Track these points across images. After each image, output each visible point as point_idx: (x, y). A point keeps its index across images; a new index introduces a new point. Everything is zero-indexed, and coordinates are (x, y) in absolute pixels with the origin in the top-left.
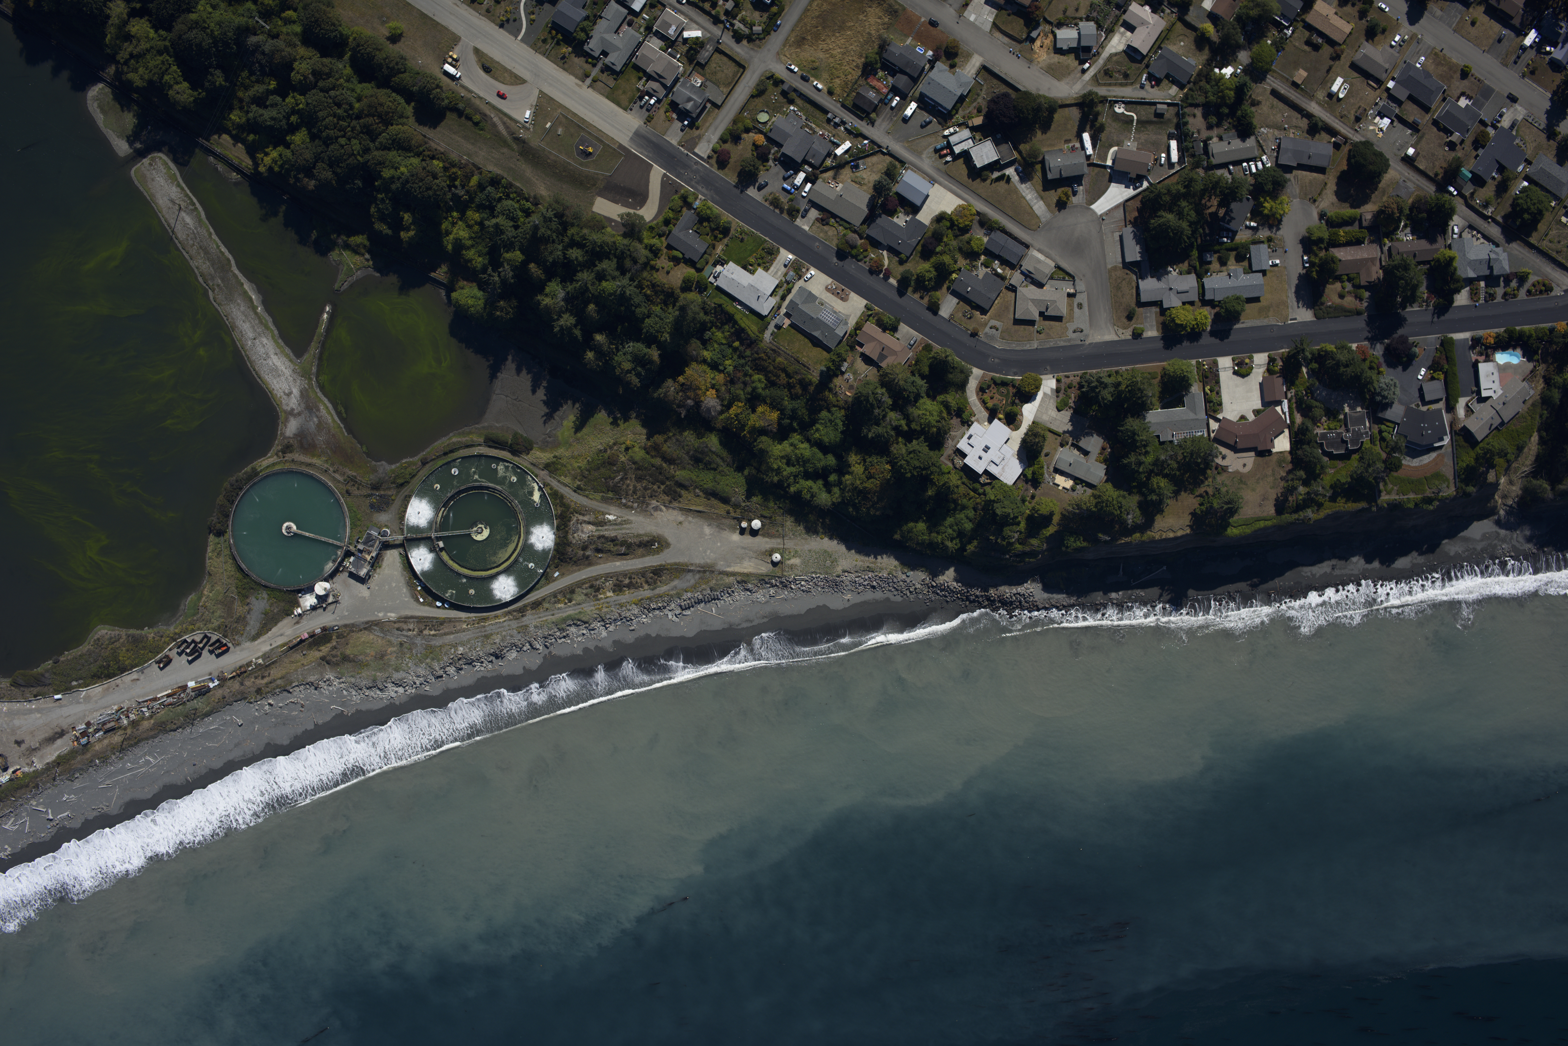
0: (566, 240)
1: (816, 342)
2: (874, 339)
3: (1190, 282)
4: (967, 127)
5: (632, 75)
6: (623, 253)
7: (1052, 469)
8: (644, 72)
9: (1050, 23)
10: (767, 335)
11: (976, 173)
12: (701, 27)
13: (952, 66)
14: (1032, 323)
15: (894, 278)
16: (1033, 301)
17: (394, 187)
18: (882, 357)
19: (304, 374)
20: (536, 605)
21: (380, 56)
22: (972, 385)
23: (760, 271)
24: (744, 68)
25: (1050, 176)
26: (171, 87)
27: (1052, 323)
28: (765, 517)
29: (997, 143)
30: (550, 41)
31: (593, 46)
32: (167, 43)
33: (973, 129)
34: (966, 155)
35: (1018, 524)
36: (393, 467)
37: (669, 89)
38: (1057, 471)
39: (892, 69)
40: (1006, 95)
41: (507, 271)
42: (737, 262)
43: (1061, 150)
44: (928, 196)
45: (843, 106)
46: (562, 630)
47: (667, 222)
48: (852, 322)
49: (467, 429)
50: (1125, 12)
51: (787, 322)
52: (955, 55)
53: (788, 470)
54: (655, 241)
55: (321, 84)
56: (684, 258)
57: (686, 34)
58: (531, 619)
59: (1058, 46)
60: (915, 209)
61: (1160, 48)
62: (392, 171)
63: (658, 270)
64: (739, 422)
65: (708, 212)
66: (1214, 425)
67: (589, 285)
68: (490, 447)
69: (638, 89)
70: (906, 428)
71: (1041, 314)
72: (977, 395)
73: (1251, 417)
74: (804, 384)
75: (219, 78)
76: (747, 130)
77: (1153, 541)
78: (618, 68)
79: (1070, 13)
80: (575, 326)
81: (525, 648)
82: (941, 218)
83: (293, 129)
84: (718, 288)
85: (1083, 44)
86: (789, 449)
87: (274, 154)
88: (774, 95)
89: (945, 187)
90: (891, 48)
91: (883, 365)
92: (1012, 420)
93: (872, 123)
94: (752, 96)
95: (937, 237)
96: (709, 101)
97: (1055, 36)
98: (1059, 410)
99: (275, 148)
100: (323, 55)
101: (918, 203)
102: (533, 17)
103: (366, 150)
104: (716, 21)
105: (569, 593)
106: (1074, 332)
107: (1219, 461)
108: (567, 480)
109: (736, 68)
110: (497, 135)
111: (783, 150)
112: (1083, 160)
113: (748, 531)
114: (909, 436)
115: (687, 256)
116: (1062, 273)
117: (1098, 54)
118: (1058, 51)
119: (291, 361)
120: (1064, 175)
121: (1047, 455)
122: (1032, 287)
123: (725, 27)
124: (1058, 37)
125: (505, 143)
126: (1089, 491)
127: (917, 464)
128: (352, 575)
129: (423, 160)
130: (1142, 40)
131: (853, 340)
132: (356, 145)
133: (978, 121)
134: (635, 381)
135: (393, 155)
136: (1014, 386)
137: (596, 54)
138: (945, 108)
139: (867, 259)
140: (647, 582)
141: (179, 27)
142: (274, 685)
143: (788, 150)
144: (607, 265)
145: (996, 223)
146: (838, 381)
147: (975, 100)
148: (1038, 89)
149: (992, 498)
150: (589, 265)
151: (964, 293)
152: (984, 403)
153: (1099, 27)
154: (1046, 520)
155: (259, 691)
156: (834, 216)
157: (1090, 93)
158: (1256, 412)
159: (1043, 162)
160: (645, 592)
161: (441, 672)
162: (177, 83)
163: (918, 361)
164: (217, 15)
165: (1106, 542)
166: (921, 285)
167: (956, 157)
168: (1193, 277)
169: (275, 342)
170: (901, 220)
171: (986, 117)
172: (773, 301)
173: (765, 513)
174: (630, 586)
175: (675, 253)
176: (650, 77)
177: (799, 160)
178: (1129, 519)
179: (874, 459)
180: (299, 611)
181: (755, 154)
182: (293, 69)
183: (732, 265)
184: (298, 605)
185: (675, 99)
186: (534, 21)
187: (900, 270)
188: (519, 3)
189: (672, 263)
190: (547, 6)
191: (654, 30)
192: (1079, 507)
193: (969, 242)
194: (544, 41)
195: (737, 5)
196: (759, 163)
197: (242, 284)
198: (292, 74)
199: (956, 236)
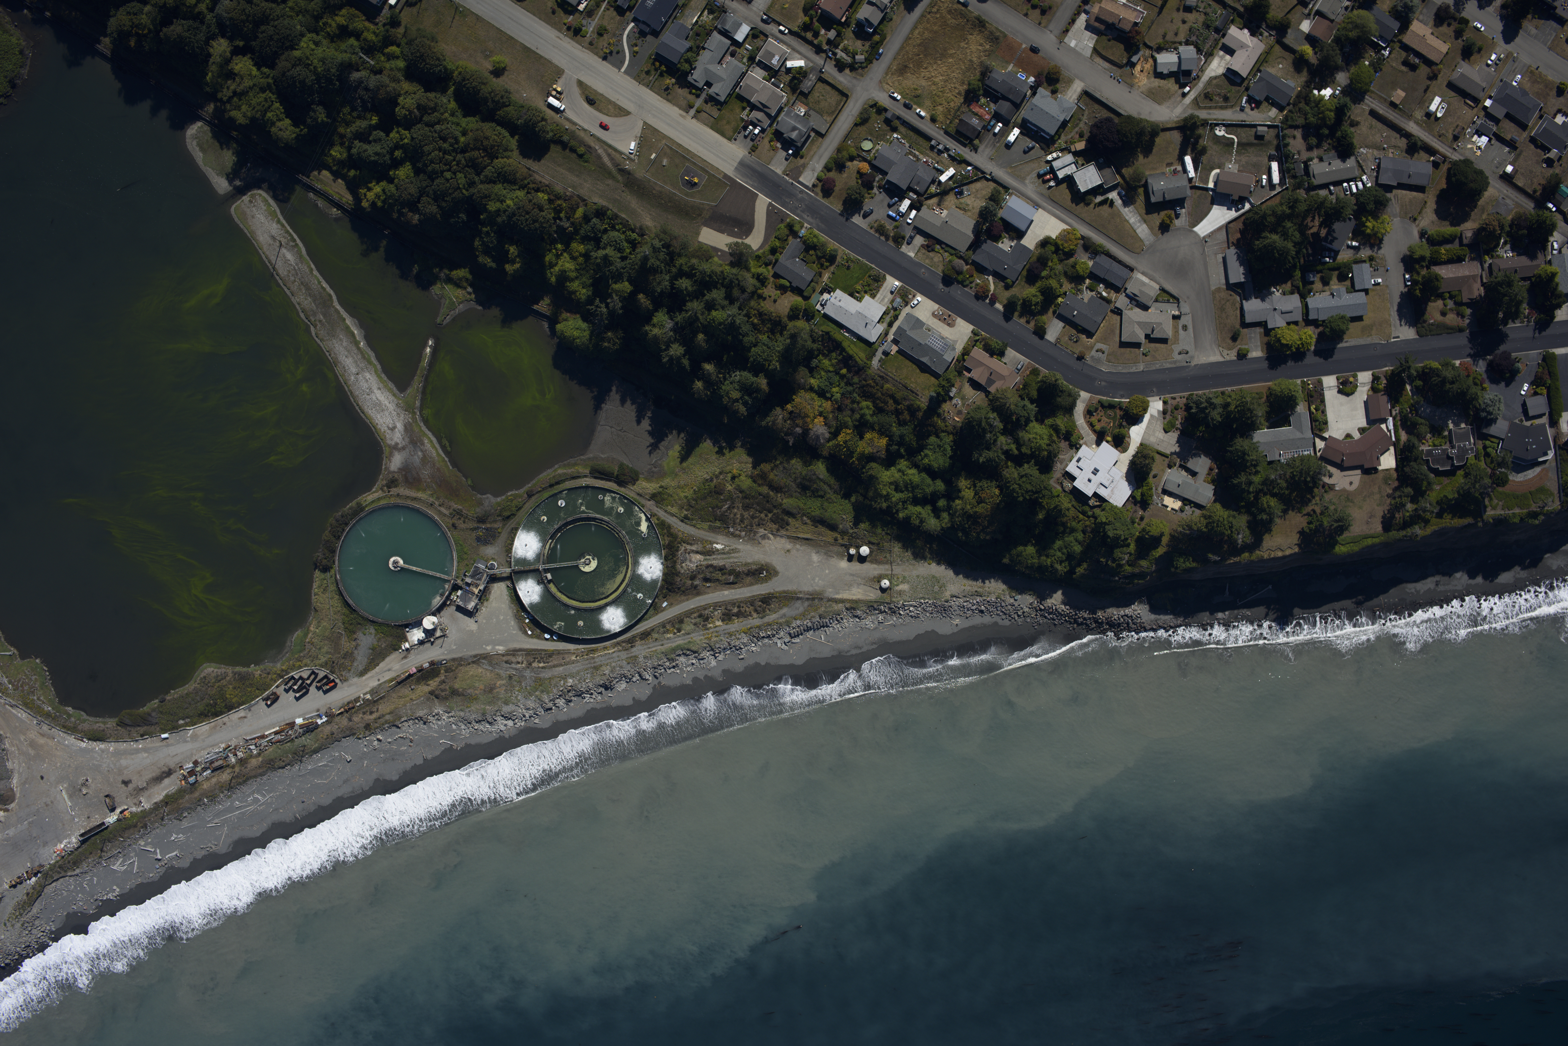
0: (674, 270)
1: (924, 368)
2: (982, 364)
3: (1293, 302)
4: (1070, 152)
5: (736, 105)
6: (731, 282)
7: (1160, 491)
8: (748, 102)
9: (1150, 48)
10: (875, 362)
11: (1079, 198)
12: (803, 56)
13: (1054, 92)
14: (1137, 345)
15: (1000, 303)
16: (1139, 323)
17: (499, 220)
18: (990, 382)
19: (408, 408)
20: (645, 635)
21: (485, 90)
22: (1080, 408)
23: (867, 298)
24: (847, 96)
25: (1153, 199)
26: (273, 124)
27: (1158, 345)
28: (873, 544)
29: (1100, 168)
30: (653, 72)
31: (697, 76)
32: (270, 81)
33: (1076, 154)
34: (1069, 180)
35: (1128, 545)
36: (499, 499)
37: (773, 119)
38: (1165, 492)
39: (994, 96)
40: (1108, 120)
41: (616, 302)
42: (844, 290)
43: (1164, 173)
44: (1032, 221)
45: (947, 133)
46: (671, 660)
47: (773, 251)
48: (959, 347)
49: (572, 461)
50: (1224, 36)
51: (894, 349)
52: (1057, 81)
53: (896, 497)
54: (762, 270)
55: (426, 118)
56: (791, 286)
57: (789, 64)
58: (640, 650)
59: (1159, 70)
60: (1020, 234)
61: (1259, 71)
62: (498, 205)
63: (765, 299)
64: (848, 449)
65: (815, 240)
66: (1320, 444)
67: (699, 315)
68: (596, 478)
69: (742, 119)
70: (1016, 452)
71: (1147, 336)
72: (1085, 418)
73: (1357, 435)
74: (912, 410)
75: (321, 115)
76: (852, 159)
77: (1262, 560)
78: (722, 99)
79: (1170, 37)
80: (684, 355)
81: (634, 679)
82: (1045, 243)
83: (397, 164)
84: (826, 317)
85: (1184, 68)
86: (897, 475)
87: (378, 189)
88: (877, 123)
89: (1049, 212)
90: (994, 75)
91: (992, 389)
92: (1120, 443)
93: (975, 149)
94: (856, 125)
95: (1042, 261)
96: (813, 130)
97: (1155, 60)
98: (1166, 432)
99: (378, 183)
100: (427, 90)
101: (1023, 228)
102: (636, 49)
103: (472, 184)
104: (818, 50)
105: (678, 622)
106: (1180, 353)
107: (1326, 480)
108: (674, 510)
109: (839, 97)
110: (602, 167)
111: (888, 177)
112: (1185, 183)
113: (855, 558)
114: (1019, 460)
115: (794, 285)
116: (1166, 296)
117: (1198, 77)
118: (1159, 75)
119: (394, 395)
120: (1168, 198)
121: (1155, 476)
122: (1137, 310)
123: (828, 57)
124: (1159, 61)
125: (610, 175)
126: (1198, 512)
127: (1029, 487)
128: (459, 609)
129: (528, 193)
130: (1242, 63)
131: (961, 365)
132: (461, 179)
133: (1081, 146)
134: (742, 409)
135: (498, 188)
136: (1121, 409)
137: (700, 85)
138: (1048, 134)
139: (973, 285)
140: (756, 611)
141: (282, 64)
142: (383, 721)
143: (892, 177)
144: (717, 295)
145: (1101, 246)
146: (946, 407)
147: (1077, 125)
148: (1139, 113)
149: (1104, 520)
150: (697, 295)
151: (1070, 317)
152: (1091, 425)
153: (1199, 51)
154: (1156, 541)
155: (367, 727)
156: (940, 242)
157: (1192, 117)
158: (1362, 430)
159: (1146, 186)
160: (755, 621)
161: (550, 705)
162: (280, 120)
163: (1026, 386)
164: (319, 51)
165: (1215, 562)
166: (1028, 309)
167: (1059, 182)
168: (1296, 298)
169: (379, 376)
170: (1006, 245)
171: (1088, 141)
172: (880, 328)
173: (873, 540)
174: (739, 615)
175: (782, 281)
176: (754, 107)
177: (904, 187)
178: (1240, 539)
179: (984, 483)
180: (407, 645)
181: (860, 181)
182: (397, 104)
183: (838, 292)
184: (406, 640)
185: (779, 128)
186: (637, 53)
187: (1005, 295)
188: (622, 35)
189: (779, 292)
190: (649, 38)
191: (757, 60)
192: (1190, 527)
193: (1074, 267)
194: (648, 73)
195: (839, 34)
196: (864, 190)
197: (344, 320)
198: (397, 109)
199: (1061, 261)
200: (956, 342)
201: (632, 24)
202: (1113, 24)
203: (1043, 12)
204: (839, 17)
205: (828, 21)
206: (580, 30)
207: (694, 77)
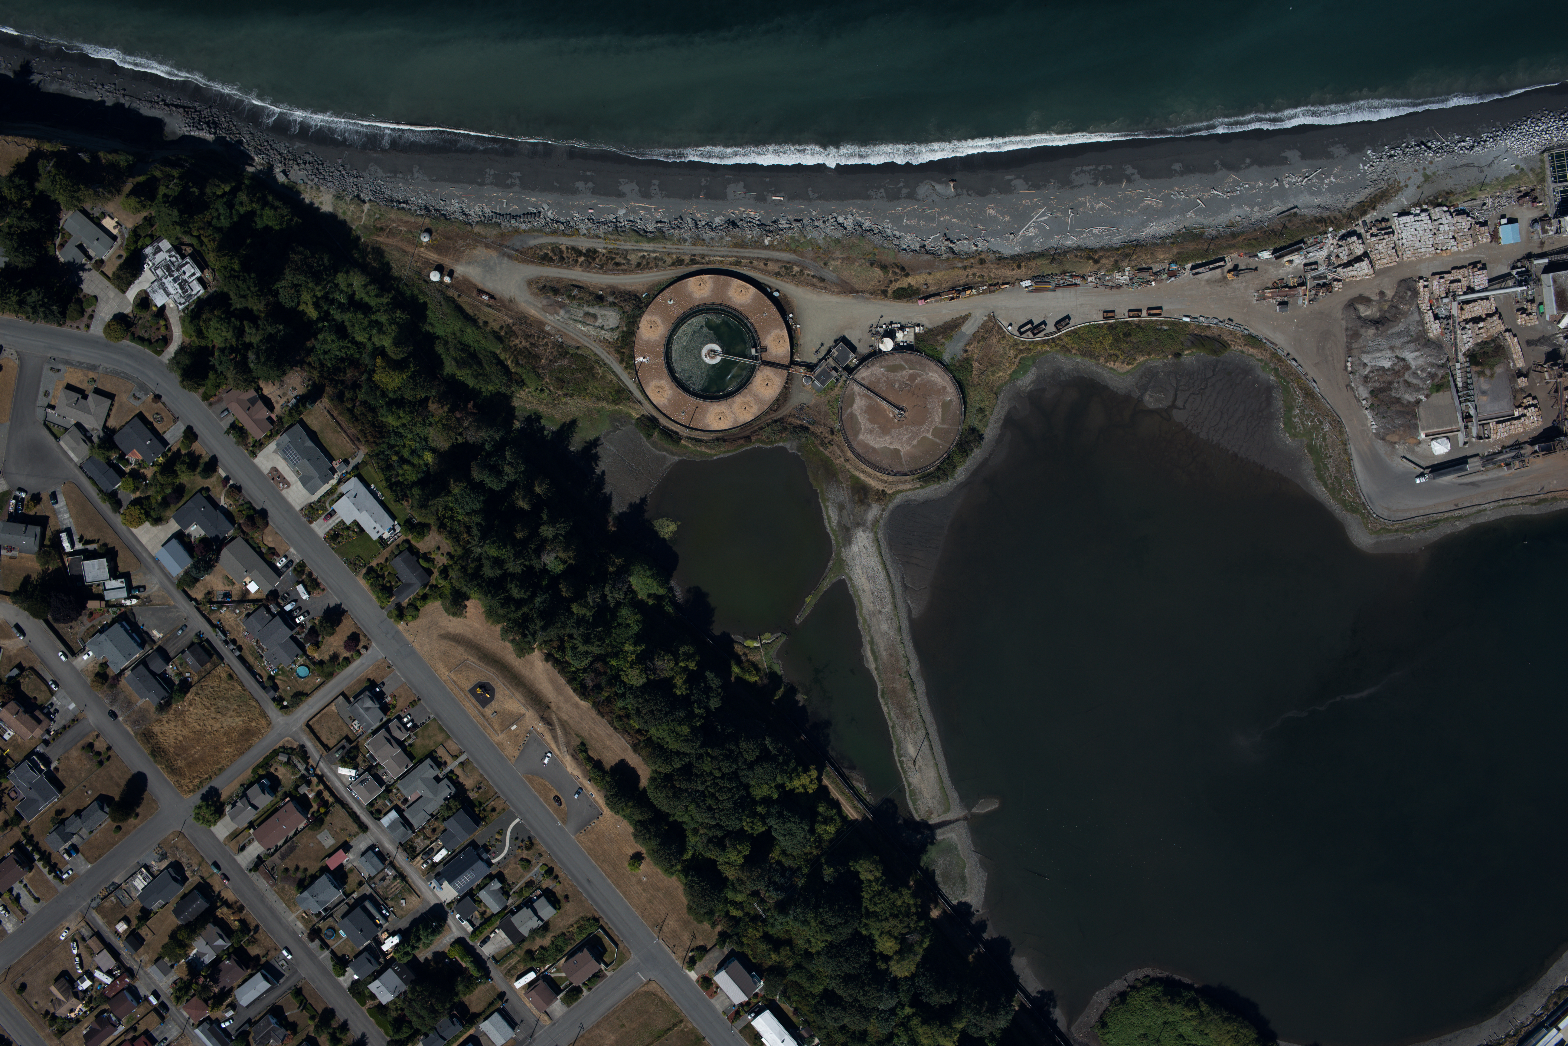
0: (525, 609)
1: (313, 435)
2: (255, 421)
4: (107, 602)
5: (419, 752)
6: (471, 581)
7: (119, 240)
8: (404, 750)
10: (359, 458)
11: (110, 554)
12: (339, 777)
13: (104, 665)
14: (97, 391)
15: (220, 476)
16: (89, 412)
17: (682, 714)
18: (252, 401)
19: (841, 563)
20: (679, 262)
21: (654, 844)
22: (173, 348)
23: (348, 522)
24: (308, 725)
25: (38, 529)
26: (877, 879)
27: (79, 385)
28: (425, 281)
29: (81, 578)
30: (489, 809)
31: (446, 790)
32: (864, 921)
33: (101, 597)
34: (114, 574)
35: (165, 195)
36: (781, 444)
37: (385, 726)
38: (114, 238)
39: (163, 679)
40: (57, 620)
41: (592, 598)
42: (369, 538)
43: (20, 551)
44: (163, 545)
45: (222, 659)
46: (661, 231)
47: (425, 597)
48: (272, 446)
49: (697, 459)
51: (336, 464)
52: (98, 674)
53: (383, 318)
54: (442, 583)
55: (720, 834)
56: (418, 557)
57: (353, 773)
58: (688, 249)
60: (180, 537)
62: (678, 729)
63: (448, 554)
64: (415, 381)
65: (380, 595)
67: (512, 558)
68: (677, 433)
69: (415, 735)
70: (245, 323)
71: (85, 397)
72: (172, 336)
74: (339, 398)
75: (828, 873)
76: (321, 663)
77: (39, 138)
78: (428, 761)
80: (543, 524)
81: (704, 223)
82: (157, 521)
83: (766, 801)
84: (393, 517)
86: (375, 340)
87: (796, 783)
88: (286, 688)
89: (146, 550)
90: (158, 700)
91: (252, 393)
92: (144, 301)
93: (199, 635)
94: (307, 695)
95: (165, 503)
96: (350, 702)
98: (96, 297)
99: (794, 789)
100: (712, 861)
101: (174, 541)
102: (497, 836)
103: (700, 757)
104: (321, 779)
105: (643, 265)
106: (59, 370)
108: (611, 377)
109: (316, 727)
110: (566, 733)
111: (290, 633)
113: (445, 272)
114: (247, 315)
115: (415, 558)
116: (55, 431)
119: (851, 579)
120: (23, 527)
121: (120, 256)
122: (87, 426)
123: (314, 769)
125: (564, 724)
126: (88, 206)
127: (240, 283)
128: (853, 349)
129: (647, 731)
131: (276, 427)
132: (707, 766)
133: (92, 605)
134: (508, 454)
135: (674, 745)
136: (133, 334)
137: (446, 781)
138: (122, 626)
139: (241, 502)
140: (561, 252)
141: (846, 932)
142: (966, 263)
143: (286, 632)
144: (488, 572)
145: (104, 500)
146: (301, 390)
147: (93, 626)
149: (178, 228)
150: (507, 577)
151: (155, 440)
152: (168, 327)
154: (136, 191)
155: (982, 262)
156: (261, 554)
159: (42, 545)
160: (565, 242)
161: (795, 225)
162: (870, 881)
163: (218, 386)
164: (807, 932)
165: (85, 152)
166: (193, 461)
167: (127, 576)
169: (861, 603)
170: (195, 531)
171: (85, 606)
172: (343, 488)
173: (422, 283)
174: (579, 253)
175: (425, 564)
176: (401, 744)
177: (278, 618)
178: (50, 166)
179: (289, 304)
180: (917, 329)
181: (320, 639)
182: (745, 857)
183: (375, 537)
184: (916, 335)
185: (382, 715)
186: (499, 833)
187: (210, 482)
188: (508, 854)
189: (433, 556)
190: (480, 843)
191: (384, 788)
192: (96, 193)
193: (136, 489)
194: (494, 810)
195: (297, 787)
196: (318, 627)
197: (876, 669)
198: (747, 853)
199: (148, 498)
200: (275, 452)
201: (493, 861)
202: (26, 712)
203: (91, 746)
204: (291, 805)
205: (303, 804)
206: (546, 872)
207: (449, 791)
